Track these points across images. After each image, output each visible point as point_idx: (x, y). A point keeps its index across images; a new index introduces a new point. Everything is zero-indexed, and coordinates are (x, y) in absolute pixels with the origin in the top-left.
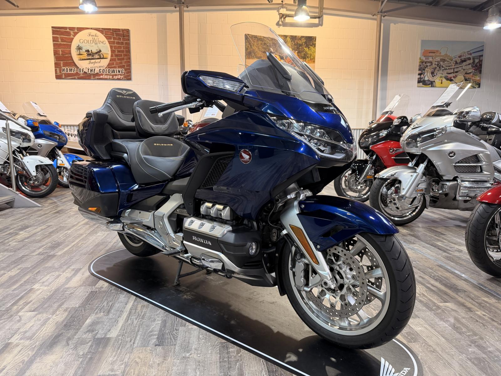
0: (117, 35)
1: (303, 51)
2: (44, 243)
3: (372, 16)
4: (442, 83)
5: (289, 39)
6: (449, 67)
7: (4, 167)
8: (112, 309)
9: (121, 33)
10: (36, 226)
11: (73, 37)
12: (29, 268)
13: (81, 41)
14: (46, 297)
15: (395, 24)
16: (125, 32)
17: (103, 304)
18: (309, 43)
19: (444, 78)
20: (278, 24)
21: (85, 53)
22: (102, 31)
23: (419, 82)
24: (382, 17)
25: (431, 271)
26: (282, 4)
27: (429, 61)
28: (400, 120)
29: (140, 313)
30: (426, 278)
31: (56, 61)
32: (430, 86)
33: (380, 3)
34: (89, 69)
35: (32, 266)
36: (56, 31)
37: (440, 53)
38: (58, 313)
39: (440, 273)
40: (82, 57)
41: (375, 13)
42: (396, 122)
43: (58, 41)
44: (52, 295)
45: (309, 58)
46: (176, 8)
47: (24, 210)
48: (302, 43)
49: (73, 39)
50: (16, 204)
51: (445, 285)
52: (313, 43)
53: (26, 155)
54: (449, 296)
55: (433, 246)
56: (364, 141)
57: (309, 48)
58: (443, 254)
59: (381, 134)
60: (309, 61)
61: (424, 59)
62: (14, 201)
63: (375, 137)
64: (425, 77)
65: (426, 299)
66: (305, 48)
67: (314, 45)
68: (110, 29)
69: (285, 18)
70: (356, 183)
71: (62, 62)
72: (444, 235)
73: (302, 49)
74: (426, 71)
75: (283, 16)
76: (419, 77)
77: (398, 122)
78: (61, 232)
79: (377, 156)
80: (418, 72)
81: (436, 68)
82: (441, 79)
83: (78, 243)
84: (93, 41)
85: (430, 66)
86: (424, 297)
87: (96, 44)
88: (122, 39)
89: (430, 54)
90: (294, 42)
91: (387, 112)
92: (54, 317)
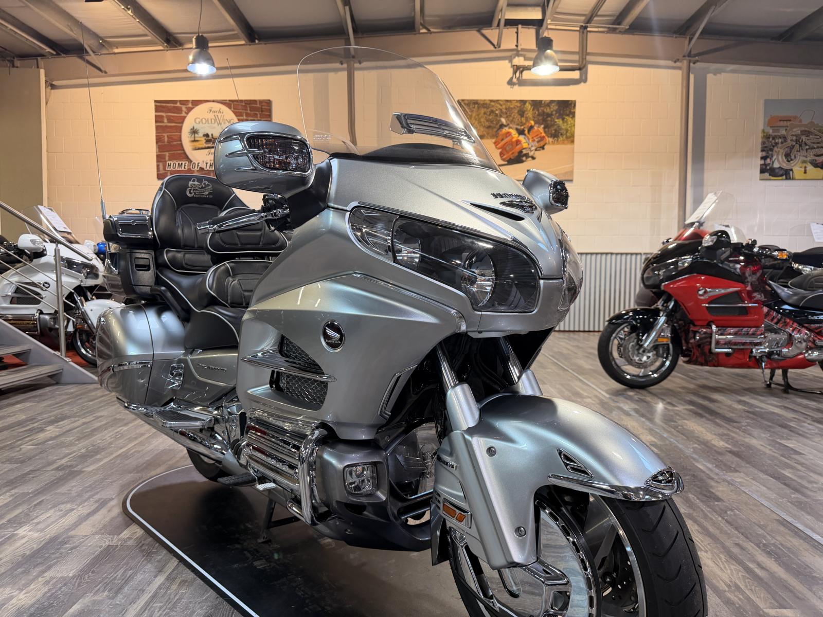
0: (252, 109)
1: (553, 125)
2: (75, 448)
3: (673, 63)
4: (805, 172)
5: (530, 107)
6: (819, 145)
7: (54, 318)
8: (127, 584)
9: (258, 105)
10: (79, 416)
11: (185, 115)
12: (29, 494)
13: (198, 120)
14: (28, 553)
15: (715, 74)
16: (264, 104)
17: (115, 573)
18: (564, 111)
19: (809, 164)
20: (510, 83)
21: (203, 139)
22: (229, 104)
23: (762, 171)
24: (692, 64)
25: (761, 532)
26: (517, 50)
27: (779, 134)
28: (715, 238)
29: (172, 596)
30: (750, 548)
31: (159, 151)
32: (784, 177)
33: (687, 41)
34: (207, 163)
35: (37, 490)
36: (161, 106)
37: (801, 121)
38: (32, 587)
39: (779, 538)
40: (197, 145)
41: (678, 58)
42: (708, 241)
43: (163, 122)
44: (39, 550)
45: (564, 136)
46: (342, 64)
47: (72, 389)
48: (552, 112)
49: (184, 118)
50: (64, 379)
51: (787, 567)
52: (570, 112)
53: (92, 299)
54: (791, 591)
55: (774, 478)
56: (651, 274)
57: (563, 119)
58: (793, 496)
59: (680, 264)
60: (563, 140)
61: (771, 131)
62: (61, 373)
63: (672, 267)
64: (773, 163)
65: (741, 597)
66: (557, 120)
67: (573, 115)
68: (241, 101)
69: (521, 72)
70: (638, 350)
71: (167, 154)
72: (801, 454)
73: (551, 120)
74: (774, 153)
75: (518, 69)
76: (762, 162)
77: (712, 241)
78: (113, 428)
79: (676, 302)
80: (760, 154)
81: (793, 146)
82: (804, 165)
83: (130, 449)
84: (215, 120)
85: (782, 143)
86: (737, 593)
87: (220, 124)
88: (259, 115)
89: (782, 123)
90: (538, 111)
91: (692, 224)
92: (21, 596)
